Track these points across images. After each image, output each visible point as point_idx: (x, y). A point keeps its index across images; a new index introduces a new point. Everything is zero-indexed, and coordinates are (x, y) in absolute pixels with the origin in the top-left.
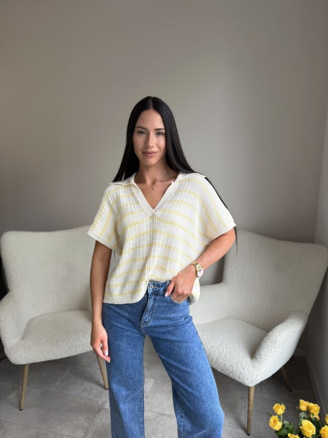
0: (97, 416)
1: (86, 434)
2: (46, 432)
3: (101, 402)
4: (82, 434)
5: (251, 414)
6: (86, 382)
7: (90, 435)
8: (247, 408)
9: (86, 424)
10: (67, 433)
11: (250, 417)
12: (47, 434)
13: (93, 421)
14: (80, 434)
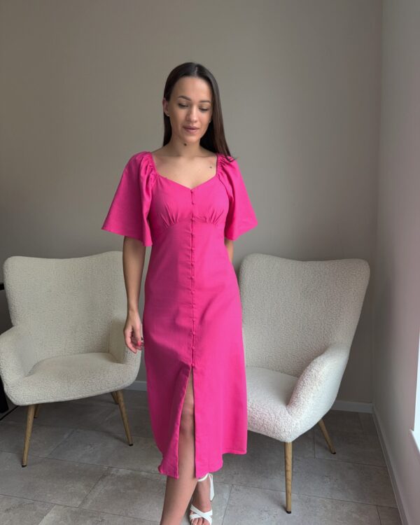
1: (83, 502)
2: (33, 502)
3: (106, 467)
4: (79, 503)
9: (85, 492)
10: (59, 502)
14: (76, 502)
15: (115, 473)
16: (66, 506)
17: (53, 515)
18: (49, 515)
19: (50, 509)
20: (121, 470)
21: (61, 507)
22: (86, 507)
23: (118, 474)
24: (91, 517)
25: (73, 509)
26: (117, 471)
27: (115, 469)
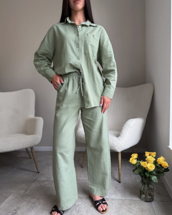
0: (33, 183)
1: (26, 191)
2: (1, 193)
3: (35, 178)
4: (24, 191)
5: (120, 170)
6: (26, 171)
7: (29, 191)
8: (118, 173)
9: (26, 187)
10: (14, 192)
11: (120, 172)
12: (2, 193)
13: (30, 186)
14: (22, 192)
15: (39, 180)
16: (17, 193)
17: (12, 197)
18: (9, 197)
19: (10, 195)
20: (42, 179)
21: (15, 194)
22: (27, 193)
23: (41, 180)
24: (29, 196)
25: (22, 194)
26: (41, 179)
27: (39, 178)
